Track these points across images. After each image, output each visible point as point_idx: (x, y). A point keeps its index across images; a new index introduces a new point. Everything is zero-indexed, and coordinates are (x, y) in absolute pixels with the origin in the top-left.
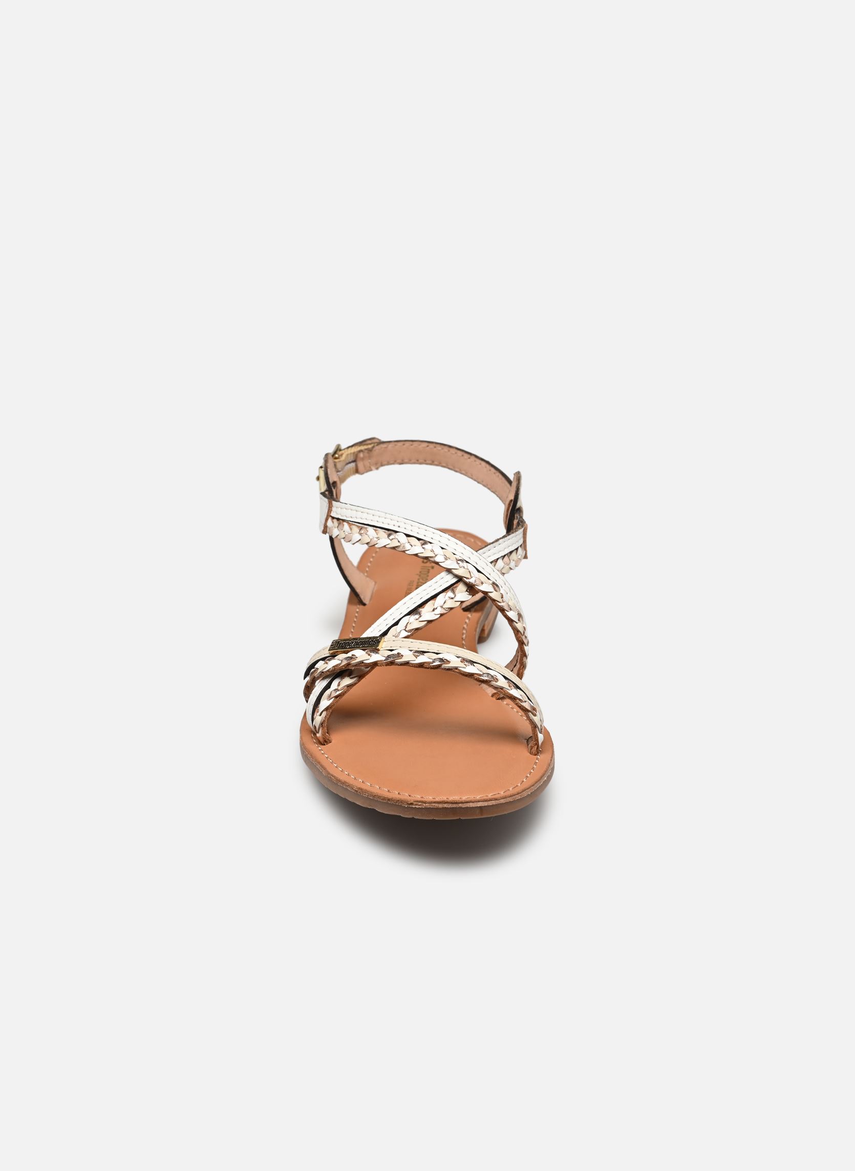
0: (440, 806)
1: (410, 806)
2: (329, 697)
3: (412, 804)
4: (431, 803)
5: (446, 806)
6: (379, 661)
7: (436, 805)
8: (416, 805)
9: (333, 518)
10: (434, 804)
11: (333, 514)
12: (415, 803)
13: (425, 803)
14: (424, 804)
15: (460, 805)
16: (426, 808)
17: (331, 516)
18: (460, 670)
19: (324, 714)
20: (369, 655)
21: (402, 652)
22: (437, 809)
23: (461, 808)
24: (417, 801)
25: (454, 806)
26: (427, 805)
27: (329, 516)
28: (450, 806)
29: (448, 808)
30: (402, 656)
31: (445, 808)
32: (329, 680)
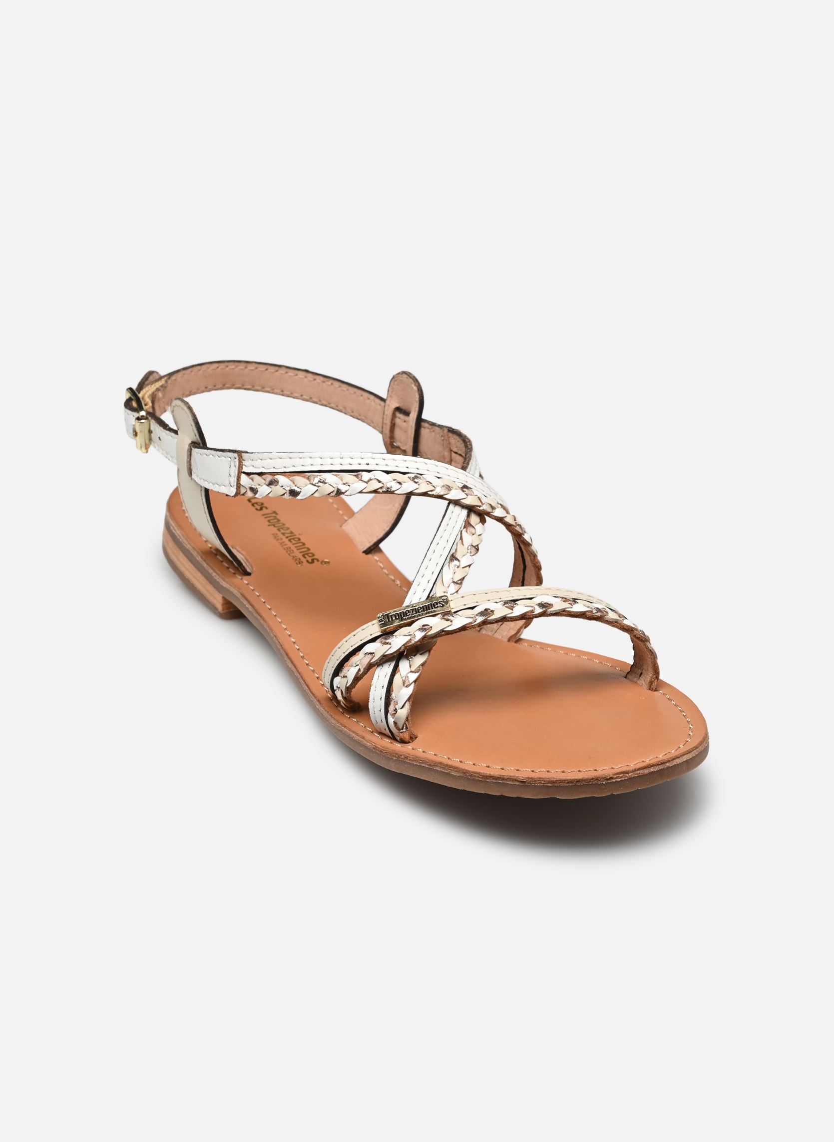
0: (646, 771)
1: (609, 781)
2: (405, 684)
3: (611, 778)
4: (635, 770)
5: (652, 770)
6: (466, 624)
7: (641, 771)
8: (617, 778)
9: (248, 474)
10: (639, 772)
11: (245, 469)
12: (615, 776)
13: (627, 772)
14: (627, 775)
15: (667, 764)
16: (630, 779)
17: (244, 473)
18: (569, 611)
19: (407, 706)
20: (448, 620)
21: (491, 606)
22: (644, 776)
23: (668, 768)
24: (618, 774)
25: (661, 767)
26: (630, 774)
27: (240, 472)
28: (657, 768)
29: (655, 772)
30: (492, 611)
31: (652, 772)
32: (393, 664)
